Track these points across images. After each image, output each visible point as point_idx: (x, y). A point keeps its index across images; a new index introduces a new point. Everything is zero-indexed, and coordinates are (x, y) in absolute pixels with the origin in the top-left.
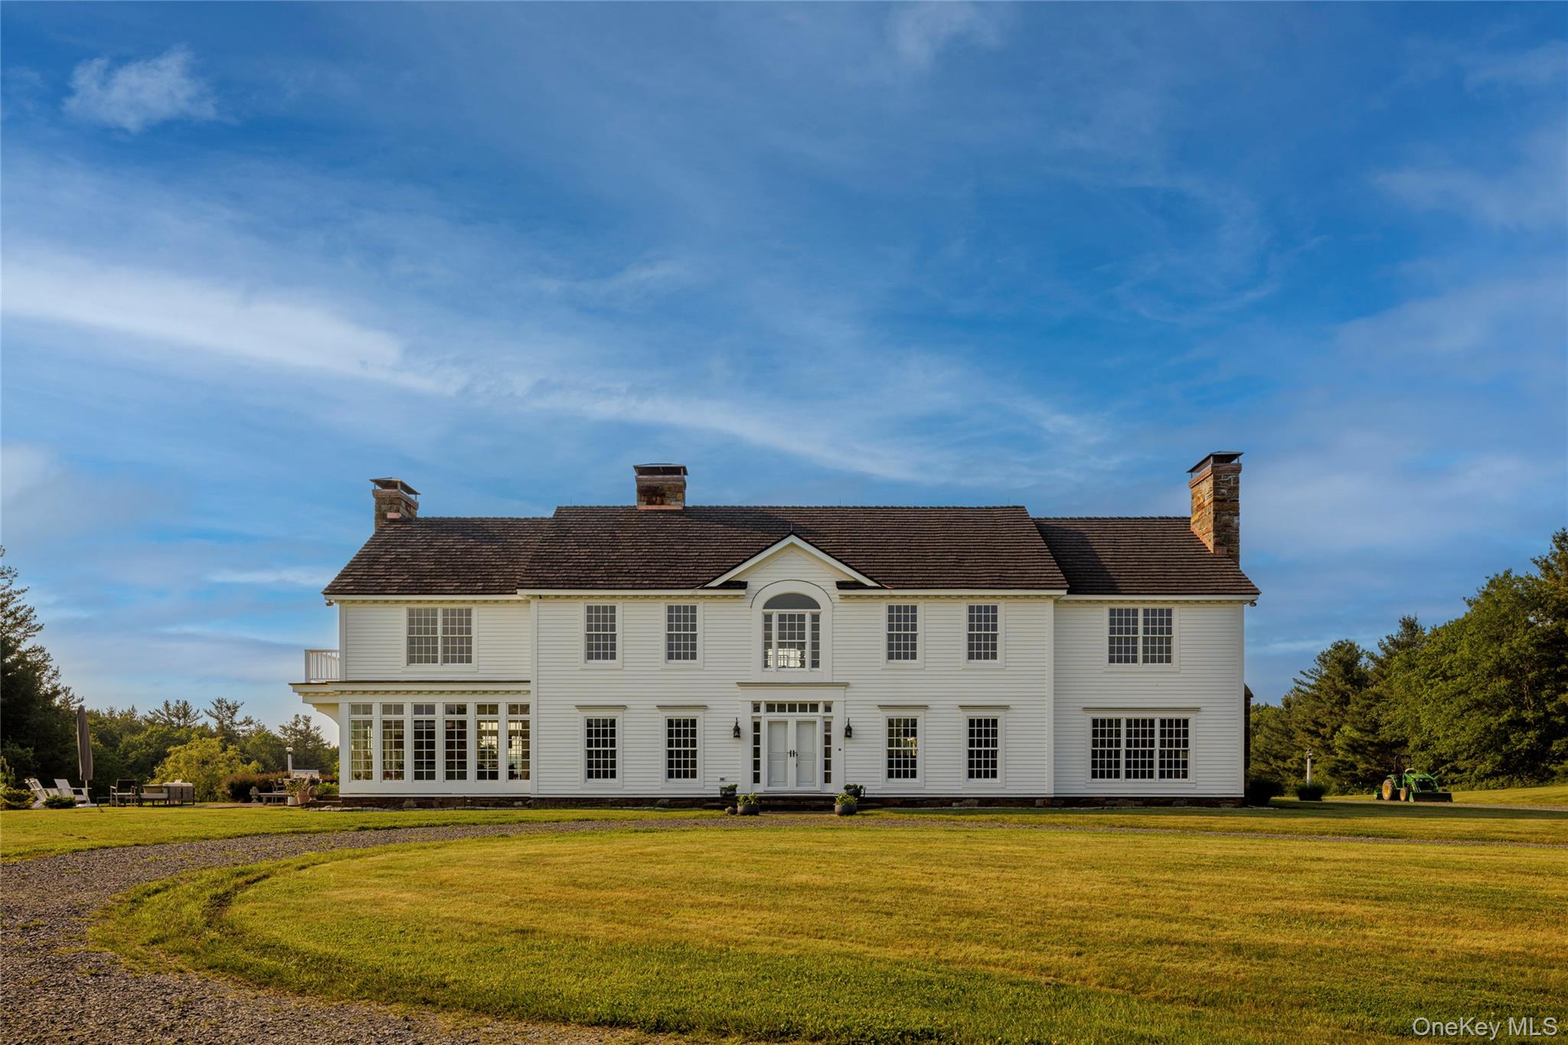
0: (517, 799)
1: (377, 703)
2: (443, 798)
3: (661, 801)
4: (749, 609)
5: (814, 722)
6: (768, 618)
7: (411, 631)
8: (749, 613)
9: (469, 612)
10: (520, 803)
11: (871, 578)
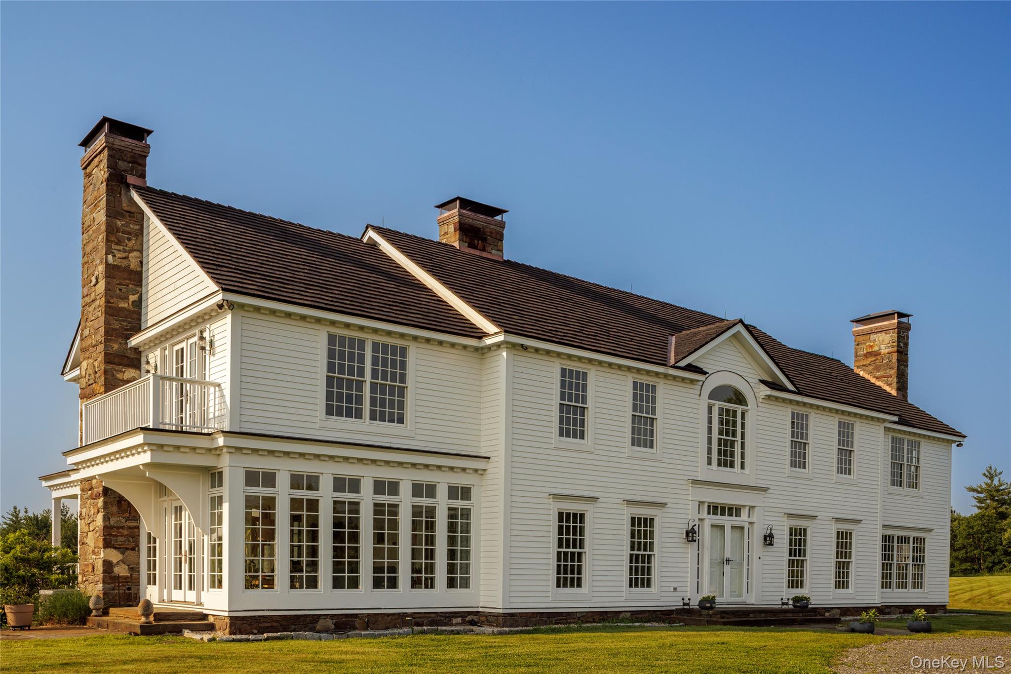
0: (455, 615)
1: (284, 470)
2: (369, 615)
3: (623, 614)
4: (697, 397)
5: (743, 528)
6: (710, 409)
7: (331, 367)
8: (698, 402)
9: (404, 351)
10: (459, 620)
11: (792, 382)
